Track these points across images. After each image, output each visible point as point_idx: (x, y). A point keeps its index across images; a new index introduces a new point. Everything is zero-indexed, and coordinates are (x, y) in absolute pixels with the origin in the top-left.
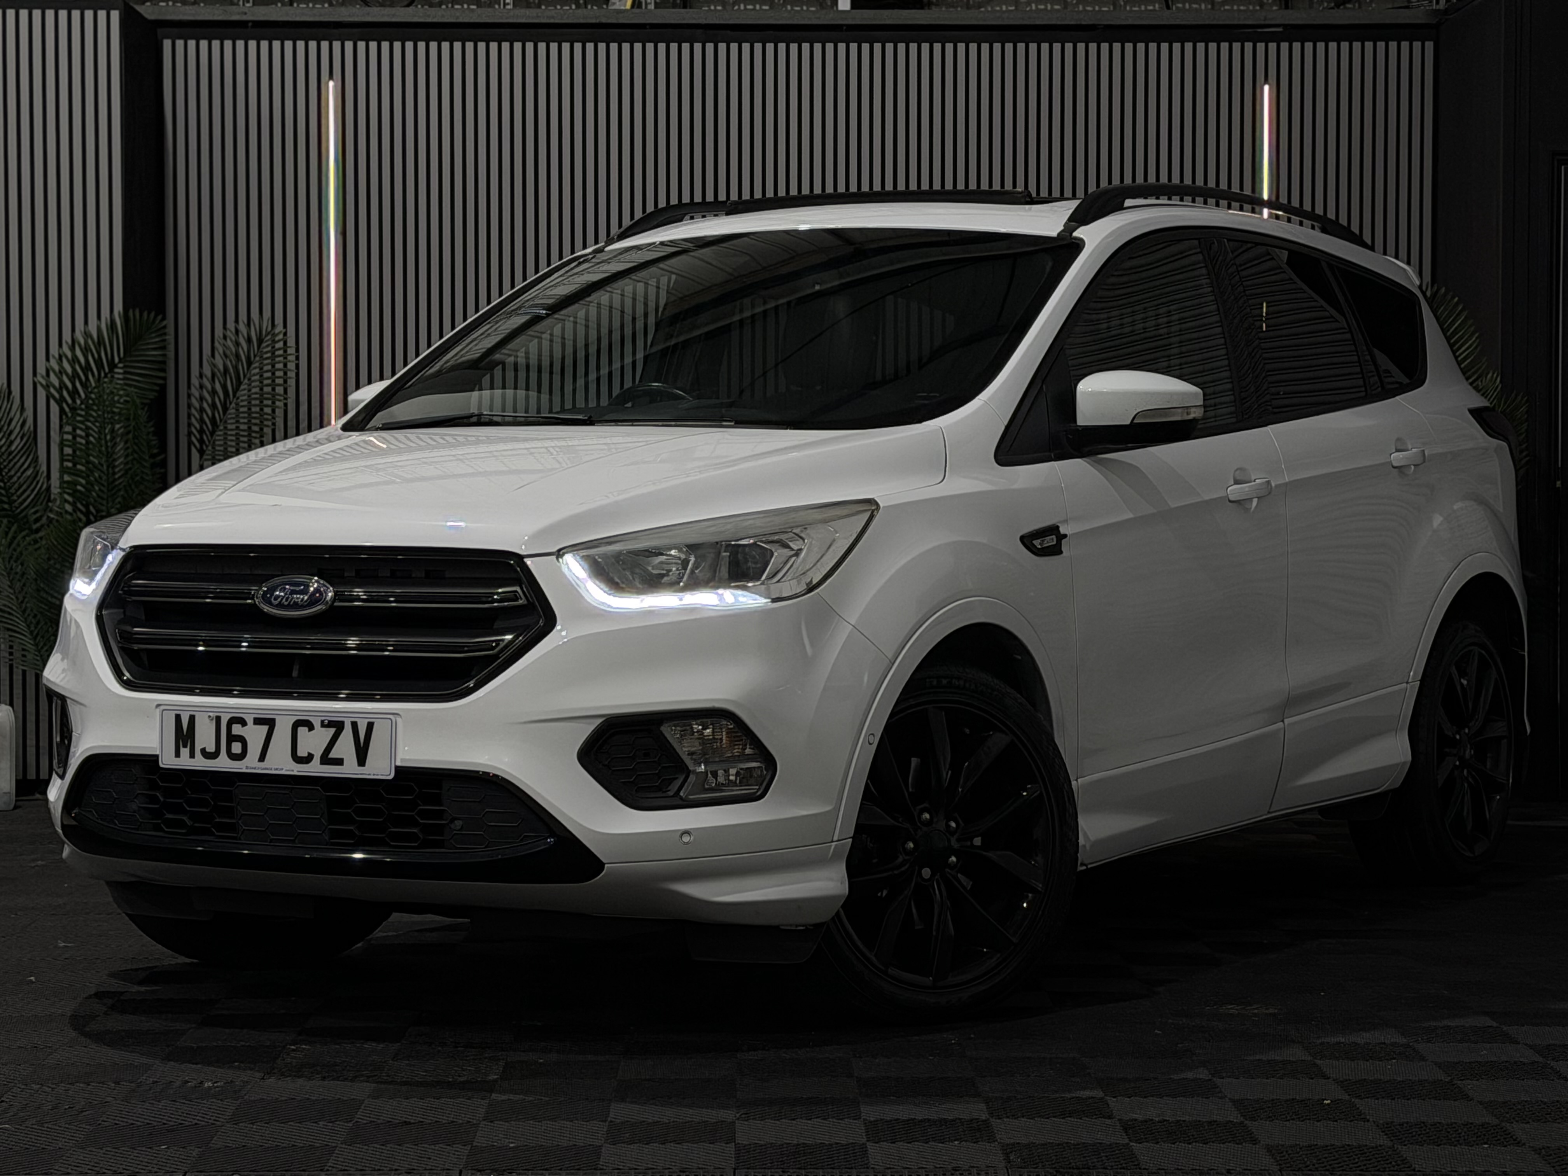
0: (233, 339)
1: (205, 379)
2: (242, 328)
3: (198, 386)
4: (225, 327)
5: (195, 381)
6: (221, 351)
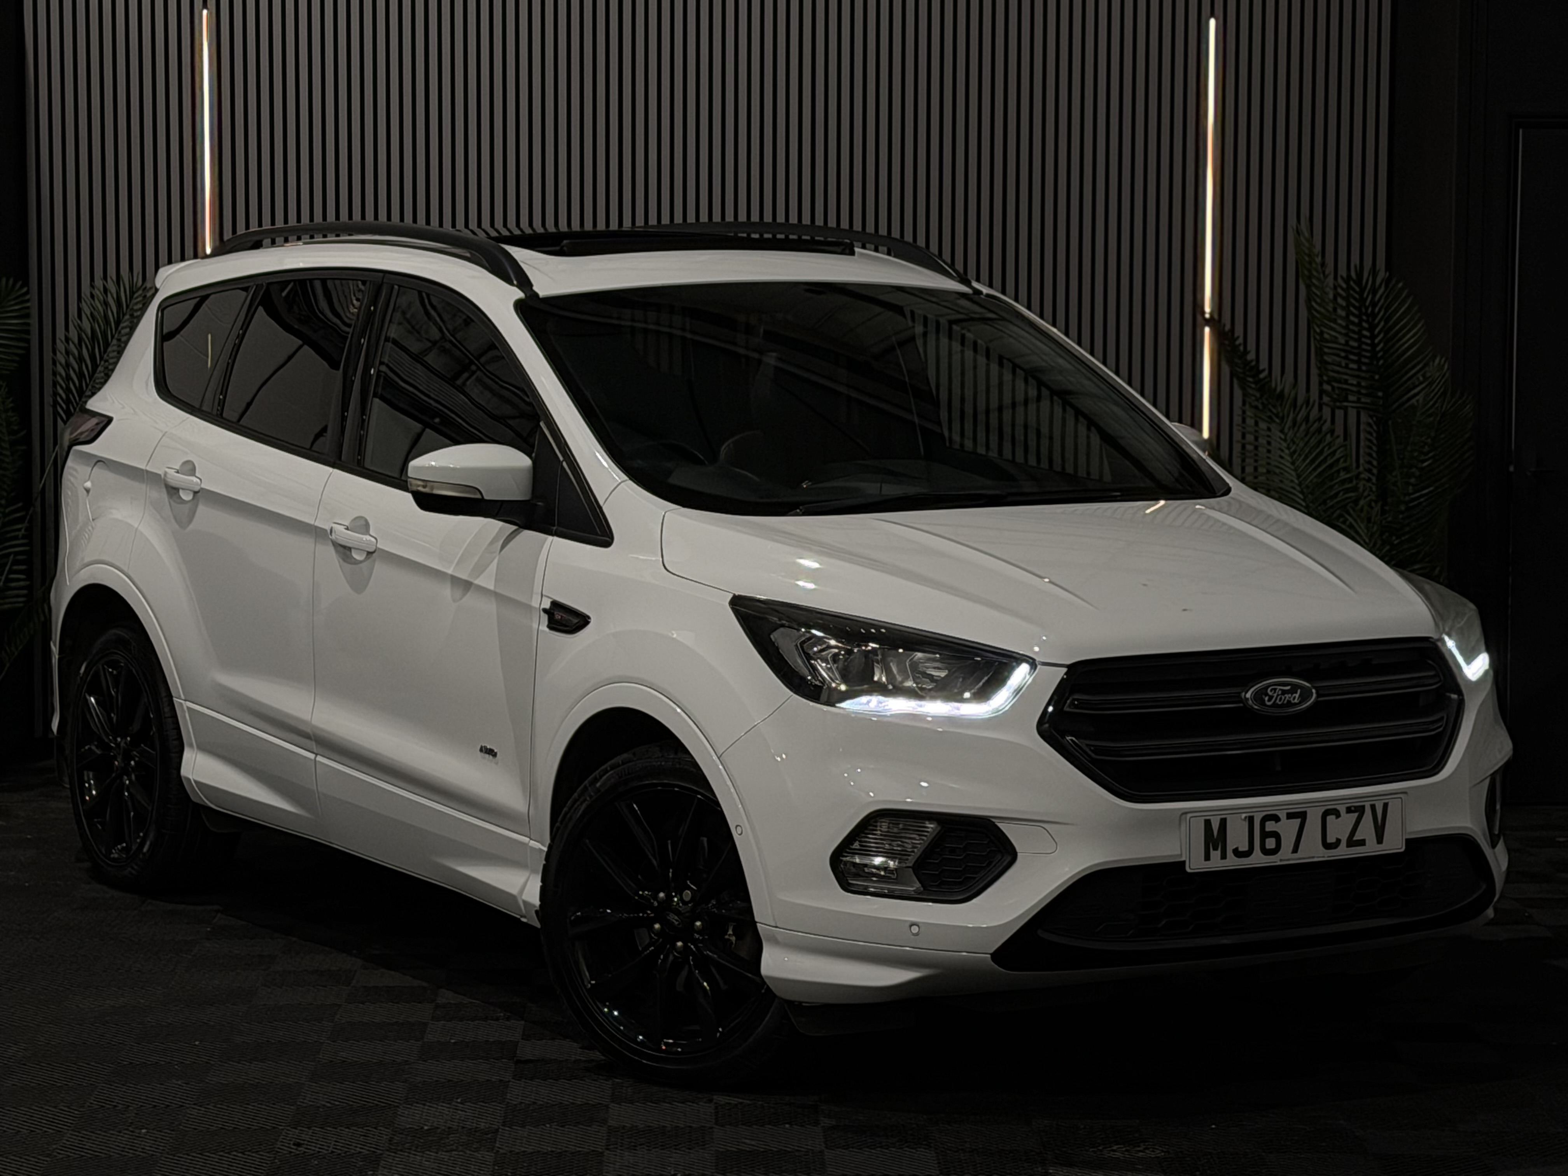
0: (102, 298)
1: (71, 344)
2: (111, 287)
3: (63, 351)
4: (92, 285)
5: (60, 346)
6: (88, 313)
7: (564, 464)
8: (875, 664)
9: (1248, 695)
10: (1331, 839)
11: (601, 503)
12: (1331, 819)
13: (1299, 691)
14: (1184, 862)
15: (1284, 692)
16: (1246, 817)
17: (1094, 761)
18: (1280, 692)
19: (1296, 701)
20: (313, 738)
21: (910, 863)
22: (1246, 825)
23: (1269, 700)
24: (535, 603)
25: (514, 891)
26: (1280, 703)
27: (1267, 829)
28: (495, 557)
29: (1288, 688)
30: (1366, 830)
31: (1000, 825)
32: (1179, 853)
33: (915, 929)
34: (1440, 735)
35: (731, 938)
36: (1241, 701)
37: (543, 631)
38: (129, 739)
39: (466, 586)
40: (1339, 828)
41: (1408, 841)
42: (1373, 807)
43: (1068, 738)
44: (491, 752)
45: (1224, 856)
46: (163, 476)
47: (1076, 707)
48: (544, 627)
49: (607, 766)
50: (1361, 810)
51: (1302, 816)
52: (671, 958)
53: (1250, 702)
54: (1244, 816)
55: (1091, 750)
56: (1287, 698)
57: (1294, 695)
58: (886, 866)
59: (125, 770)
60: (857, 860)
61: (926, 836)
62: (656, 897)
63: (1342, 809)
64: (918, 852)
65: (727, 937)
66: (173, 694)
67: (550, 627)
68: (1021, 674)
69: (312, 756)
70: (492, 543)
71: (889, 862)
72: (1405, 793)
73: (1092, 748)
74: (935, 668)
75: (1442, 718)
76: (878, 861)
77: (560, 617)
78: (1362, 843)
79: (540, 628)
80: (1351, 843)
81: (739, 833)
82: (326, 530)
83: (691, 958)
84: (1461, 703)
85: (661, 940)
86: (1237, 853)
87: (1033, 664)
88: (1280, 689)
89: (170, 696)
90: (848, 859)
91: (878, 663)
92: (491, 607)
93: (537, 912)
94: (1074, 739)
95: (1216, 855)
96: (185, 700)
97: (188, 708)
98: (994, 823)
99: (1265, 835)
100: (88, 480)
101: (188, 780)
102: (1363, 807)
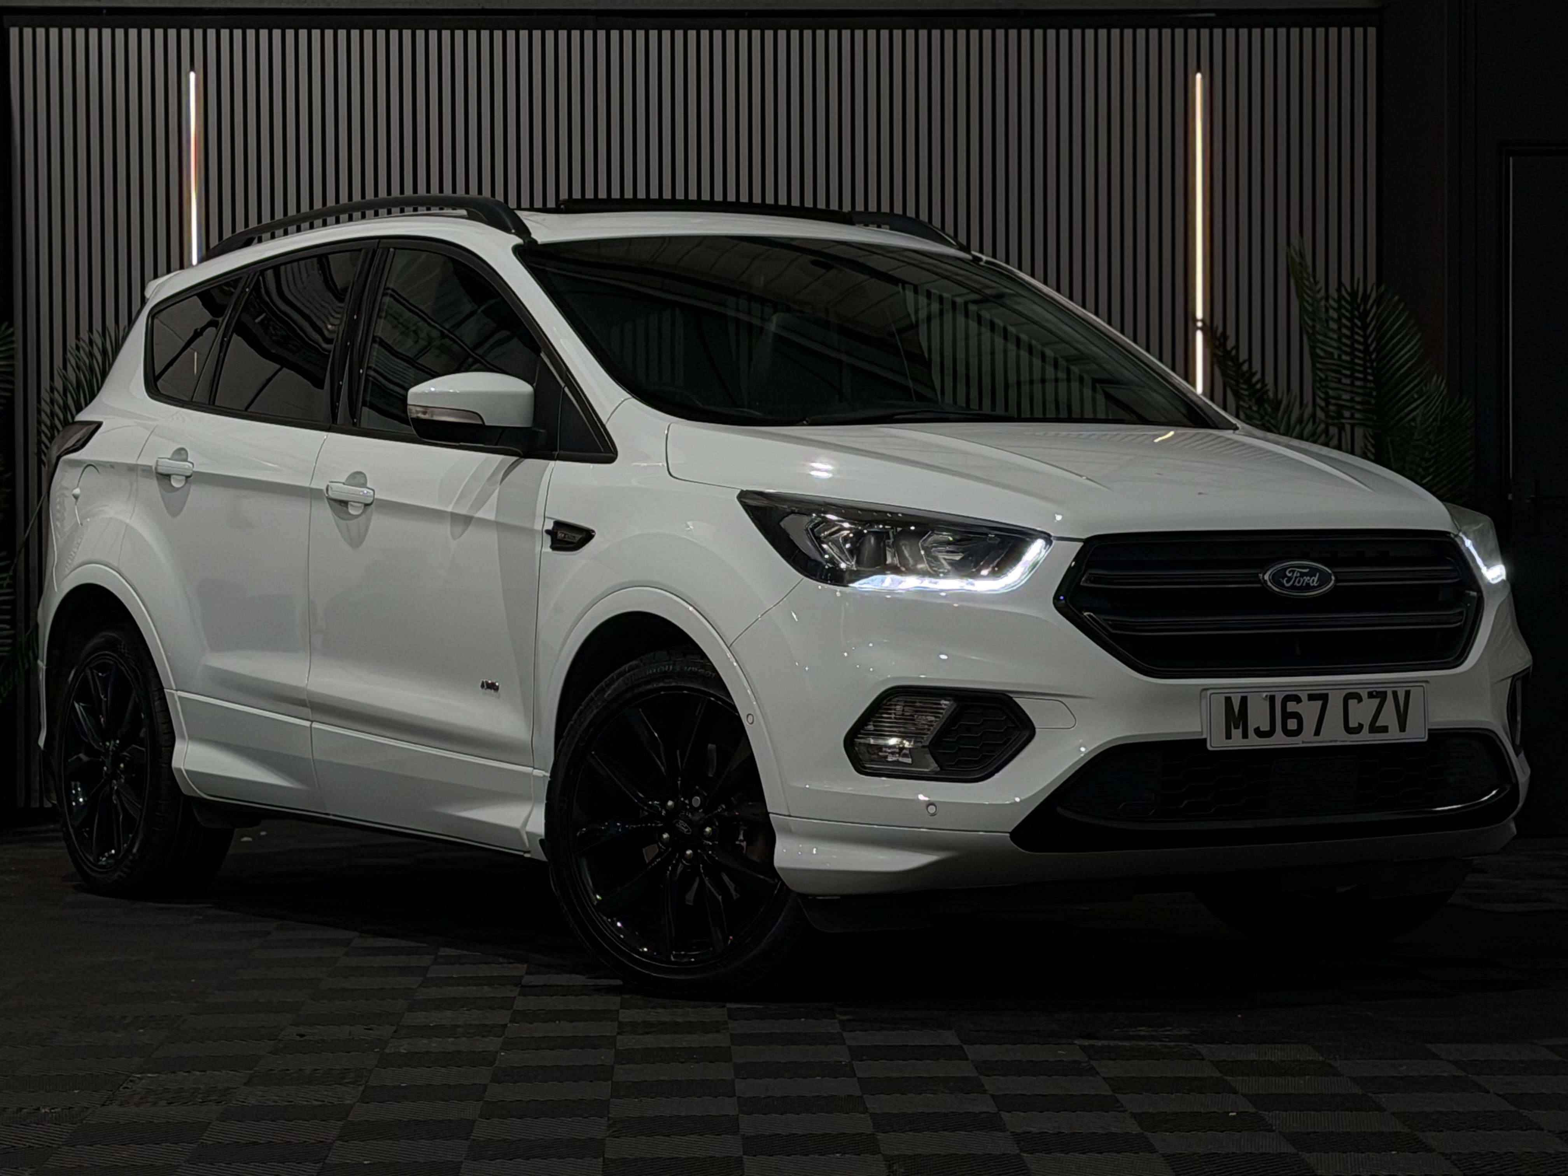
0: (87, 350)
1: (56, 393)
2: (97, 338)
3: (48, 400)
4: (78, 337)
5: (45, 395)
6: (73, 362)
7: (566, 390)
8: (887, 548)
9: (1266, 577)
10: (1353, 724)
11: (604, 421)
12: (1352, 703)
13: (1318, 575)
14: (1205, 740)
15: (1303, 575)
16: (1266, 696)
17: (1111, 635)
18: (1299, 575)
19: (1315, 584)
20: (308, 704)
21: (927, 740)
22: (1267, 703)
23: (1288, 582)
24: (538, 526)
25: (517, 824)
26: (1298, 585)
27: (1289, 710)
28: (496, 488)
29: (1307, 570)
30: (1389, 717)
31: (1017, 700)
32: (1200, 730)
33: (932, 809)
34: (1460, 630)
35: (742, 844)
36: (1259, 582)
37: (547, 553)
38: (118, 742)
39: (468, 520)
40: (1362, 713)
41: (1432, 733)
42: (1395, 694)
43: (1085, 614)
44: (492, 687)
45: (1245, 735)
46: (154, 468)
47: (1092, 582)
48: (547, 549)
49: (614, 675)
50: (1382, 696)
51: (1323, 698)
52: (680, 868)
53: (1269, 584)
54: (1264, 695)
55: (1108, 624)
56: (1306, 580)
57: (1313, 578)
58: (901, 746)
59: (114, 775)
60: (872, 741)
61: (941, 713)
62: (664, 805)
63: (1364, 694)
64: (934, 730)
65: (737, 843)
66: (164, 686)
67: (554, 547)
68: (1036, 550)
69: (307, 724)
70: (493, 474)
71: (905, 742)
72: (1427, 682)
73: (1110, 623)
74: (948, 552)
75: (1462, 613)
76: (893, 741)
77: (563, 535)
78: (1385, 729)
79: (543, 550)
80: (1374, 729)
81: (750, 722)
82: (322, 490)
83: (701, 866)
84: (1480, 601)
85: (670, 849)
86: (1259, 732)
87: (1048, 539)
88: (1298, 572)
89: (161, 689)
90: (862, 741)
91: (889, 547)
92: (491, 538)
93: (541, 841)
94: (1092, 614)
95: (1237, 733)
96: (177, 690)
97: (179, 697)
98: (1011, 698)
99: (1286, 715)
100: (78, 486)
101: (180, 770)
102: (1385, 692)
